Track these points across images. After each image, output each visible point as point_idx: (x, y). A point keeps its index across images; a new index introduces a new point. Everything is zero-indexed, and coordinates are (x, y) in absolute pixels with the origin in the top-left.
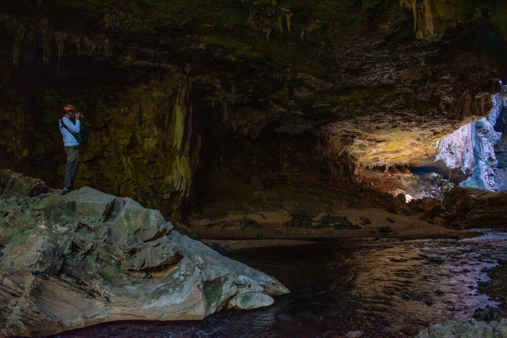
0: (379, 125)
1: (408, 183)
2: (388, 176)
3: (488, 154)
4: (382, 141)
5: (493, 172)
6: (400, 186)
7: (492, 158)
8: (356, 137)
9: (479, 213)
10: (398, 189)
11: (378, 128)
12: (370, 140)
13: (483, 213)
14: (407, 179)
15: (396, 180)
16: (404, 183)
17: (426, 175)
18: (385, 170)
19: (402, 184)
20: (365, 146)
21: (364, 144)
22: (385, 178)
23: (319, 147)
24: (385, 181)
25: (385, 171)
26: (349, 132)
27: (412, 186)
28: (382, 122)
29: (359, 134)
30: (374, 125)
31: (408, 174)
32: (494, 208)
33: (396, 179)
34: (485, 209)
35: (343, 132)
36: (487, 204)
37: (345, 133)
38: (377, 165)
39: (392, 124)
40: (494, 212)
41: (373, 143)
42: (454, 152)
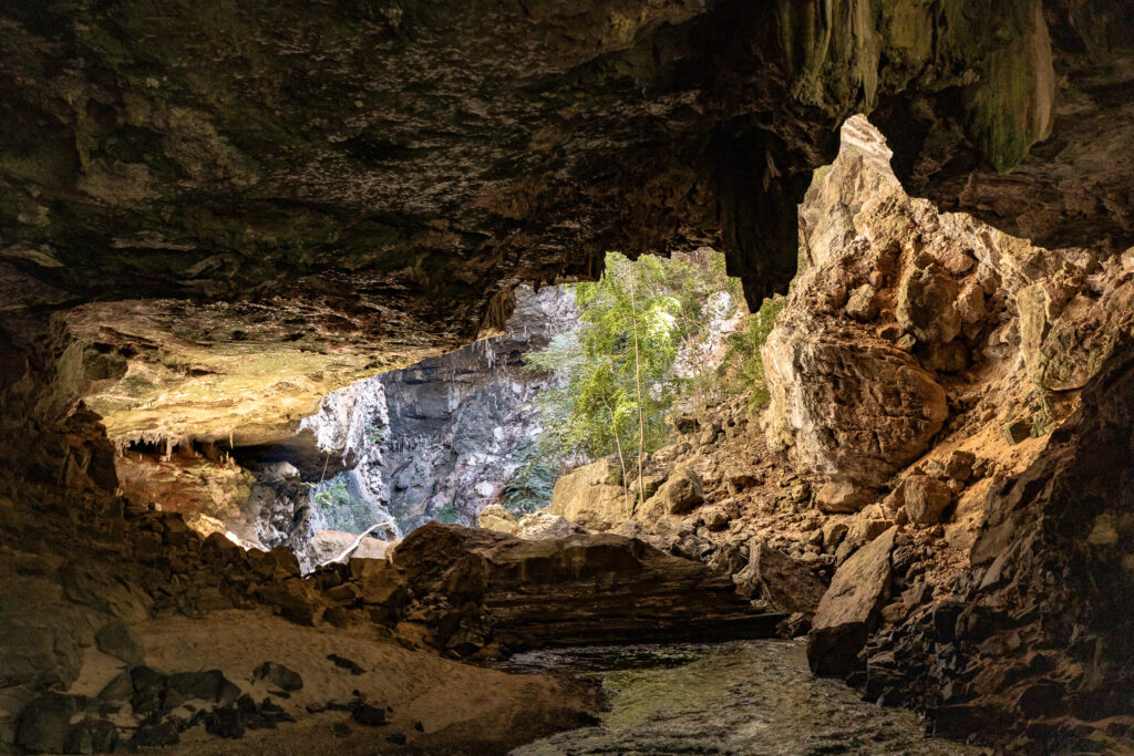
0: (248, 329)
1: (228, 496)
2: (172, 475)
3: (372, 410)
4: (204, 373)
5: (380, 456)
6: (206, 508)
7: (381, 421)
8: (137, 354)
9: (509, 604)
10: (203, 516)
11: (239, 336)
12: (173, 367)
13: (518, 603)
14: (225, 485)
15: (197, 488)
16: (219, 497)
17: (267, 472)
18: (165, 454)
19: (212, 500)
20: (147, 384)
21: (148, 377)
22: (163, 481)
23: (25, 384)
24: (163, 489)
25: (164, 459)
26: (119, 335)
27: (238, 503)
28: (263, 320)
29: (149, 346)
30: (231, 326)
31: (230, 468)
32: (545, 587)
33: (195, 484)
34: (522, 593)
35: (102, 335)
36: (524, 579)
37: (104, 338)
38: (142, 440)
39: (289, 329)
40: (546, 602)
41: (178, 376)
42: (332, 406)
